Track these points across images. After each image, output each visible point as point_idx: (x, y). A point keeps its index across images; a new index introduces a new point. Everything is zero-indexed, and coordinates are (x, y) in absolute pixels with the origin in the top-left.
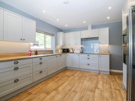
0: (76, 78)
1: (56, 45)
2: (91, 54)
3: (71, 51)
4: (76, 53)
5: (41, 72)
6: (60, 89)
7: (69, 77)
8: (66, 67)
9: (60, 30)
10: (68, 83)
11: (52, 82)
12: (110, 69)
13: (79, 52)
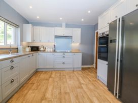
0: (57, 79)
1: (22, 40)
2: (66, 52)
3: (42, 49)
4: (48, 52)
5: (12, 81)
6: (48, 95)
7: (48, 80)
8: (37, 69)
9: (27, 22)
10: (52, 87)
11: (31, 91)
12: (82, 65)
13: (51, 50)
